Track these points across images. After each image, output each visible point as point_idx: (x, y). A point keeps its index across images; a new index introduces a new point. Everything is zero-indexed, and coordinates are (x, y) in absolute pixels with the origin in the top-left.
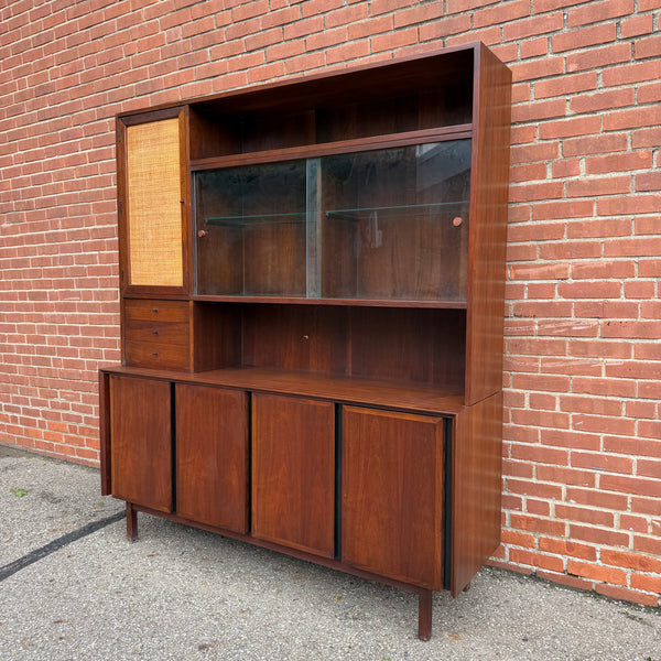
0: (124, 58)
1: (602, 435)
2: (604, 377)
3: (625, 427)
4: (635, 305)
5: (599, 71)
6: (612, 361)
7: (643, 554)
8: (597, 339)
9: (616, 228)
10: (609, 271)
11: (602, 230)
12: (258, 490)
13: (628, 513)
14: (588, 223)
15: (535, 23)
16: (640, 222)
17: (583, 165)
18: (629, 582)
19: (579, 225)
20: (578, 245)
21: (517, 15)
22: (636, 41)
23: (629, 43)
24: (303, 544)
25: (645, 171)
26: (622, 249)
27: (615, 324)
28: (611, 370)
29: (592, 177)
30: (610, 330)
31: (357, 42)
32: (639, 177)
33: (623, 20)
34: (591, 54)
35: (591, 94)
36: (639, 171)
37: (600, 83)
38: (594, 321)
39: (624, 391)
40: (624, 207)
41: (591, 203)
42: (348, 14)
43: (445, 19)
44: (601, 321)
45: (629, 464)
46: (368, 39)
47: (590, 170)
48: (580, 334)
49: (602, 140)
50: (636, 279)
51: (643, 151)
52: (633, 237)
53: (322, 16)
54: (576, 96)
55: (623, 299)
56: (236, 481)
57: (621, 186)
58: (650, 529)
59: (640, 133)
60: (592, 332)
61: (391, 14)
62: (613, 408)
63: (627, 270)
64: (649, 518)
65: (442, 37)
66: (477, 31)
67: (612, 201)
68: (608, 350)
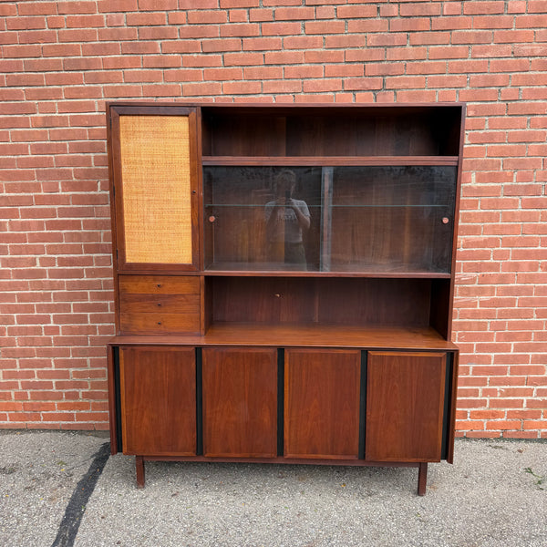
0: (47, 29)
1: (475, 343)
2: (478, 308)
3: (489, 337)
4: (499, 264)
5: (487, 118)
6: (484, 298)
7: (494, 409)
8: (476, 285)
9: (491, 218)
10: (485, 243)
11: (483, 218)
12: (290, 422)
13: (487, 387)
14: (475, 213)
15: (449, 79)
16: (504, 214)
17: (473, 177)
18: (485, 427)
19: (469, 214)
20: (468, 227)
21: (437, 71)
22: (509, 103)
23: (505, 103)
24: (332, 454)
25: (509, 184)
26: (494, 230)
27: (487, 275)
28: (483, 304)
29: (479, 185)
30: (484, 280)
31: (313, 65)
32: (506, 187)
33: (502, 89)
34: (482, 106)
35: (481, 132)
36: (506, 183)
37: (487, 126)
38: (474, 274)
39: (490, 315)
40: (496, 204)
41: (477, 201)
42: (305, 41)
43: (385, 63)
44: (479, 274)
45: (489, 358)
46: (322, 65)
47: (478, 181)
48: (466, 282)
49: (486, 162)
50: (500, 248)
51: (508, 171)
52: (500, 223)
53: (281, 38)
54: (472, 132)
55: (492, 261)
56: (267, 419)
57: (495, 191)
58: (499, 394)
59: (508, 160)
60: (473, 281)
61: (343, 50)
62: (482, 326)
63: (495, 243)
64: (498, 388)
65: (382, 76)
66: (408, 76)
67: (489, 201)
68: (481, 292)
